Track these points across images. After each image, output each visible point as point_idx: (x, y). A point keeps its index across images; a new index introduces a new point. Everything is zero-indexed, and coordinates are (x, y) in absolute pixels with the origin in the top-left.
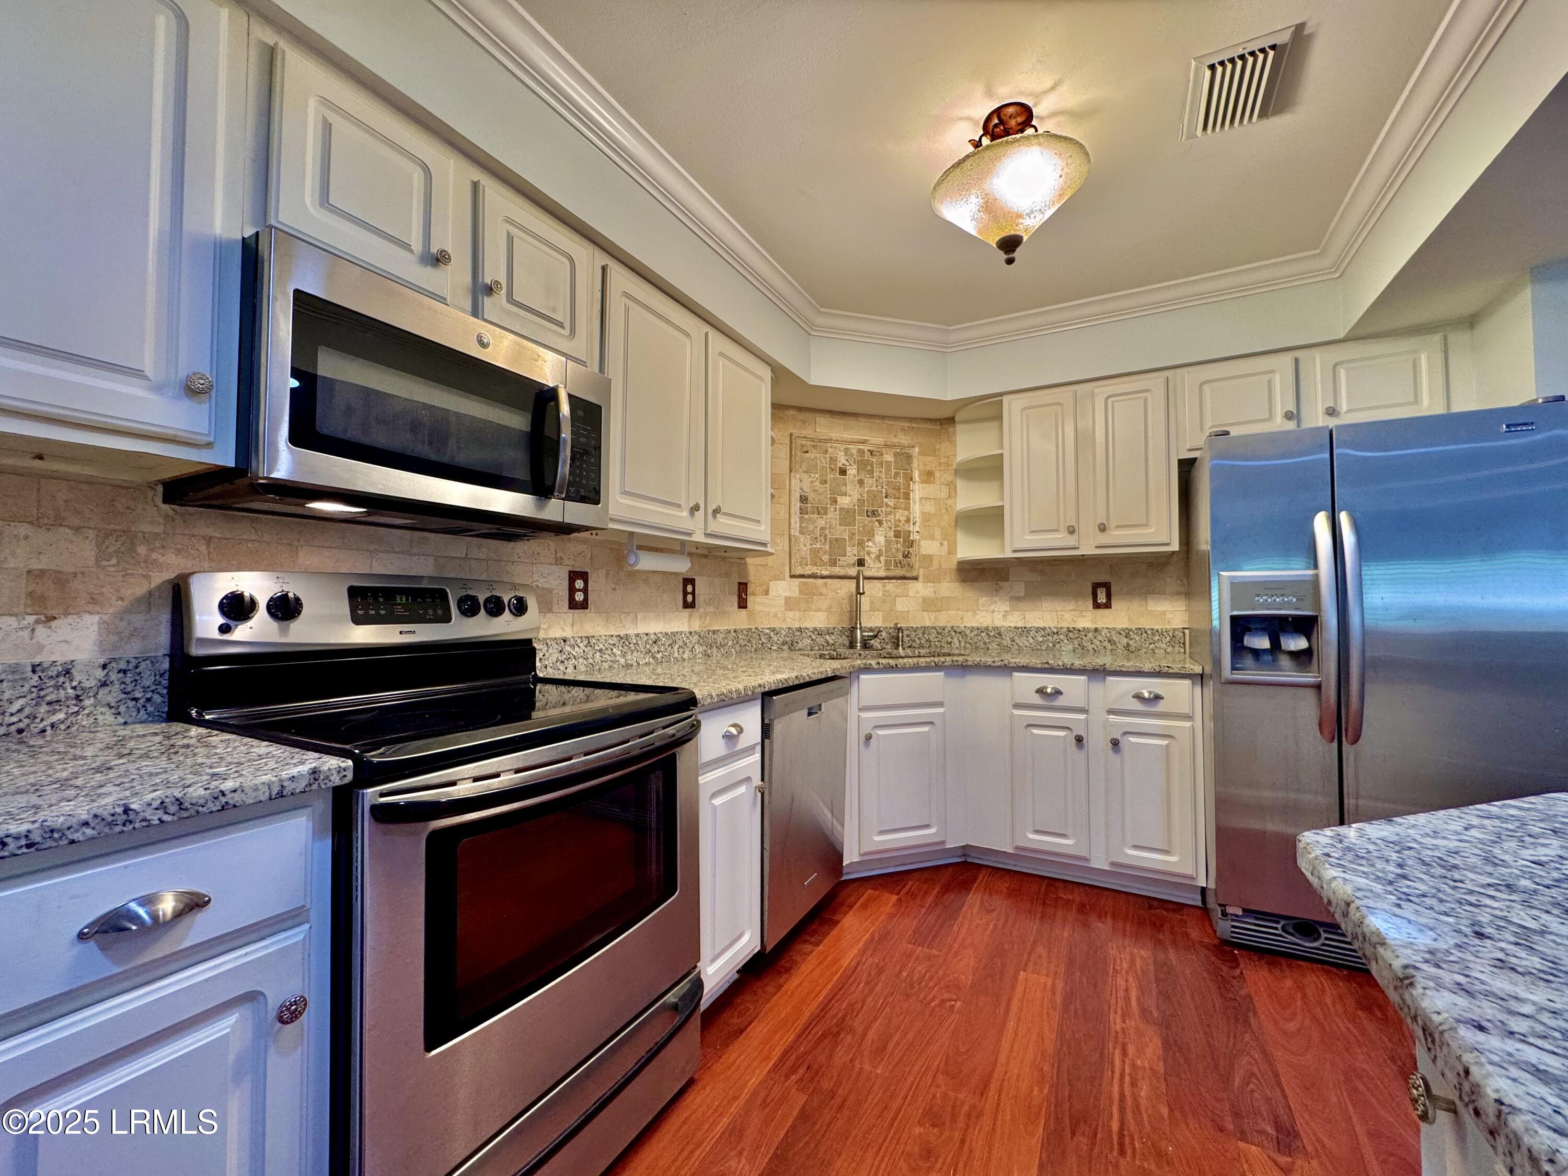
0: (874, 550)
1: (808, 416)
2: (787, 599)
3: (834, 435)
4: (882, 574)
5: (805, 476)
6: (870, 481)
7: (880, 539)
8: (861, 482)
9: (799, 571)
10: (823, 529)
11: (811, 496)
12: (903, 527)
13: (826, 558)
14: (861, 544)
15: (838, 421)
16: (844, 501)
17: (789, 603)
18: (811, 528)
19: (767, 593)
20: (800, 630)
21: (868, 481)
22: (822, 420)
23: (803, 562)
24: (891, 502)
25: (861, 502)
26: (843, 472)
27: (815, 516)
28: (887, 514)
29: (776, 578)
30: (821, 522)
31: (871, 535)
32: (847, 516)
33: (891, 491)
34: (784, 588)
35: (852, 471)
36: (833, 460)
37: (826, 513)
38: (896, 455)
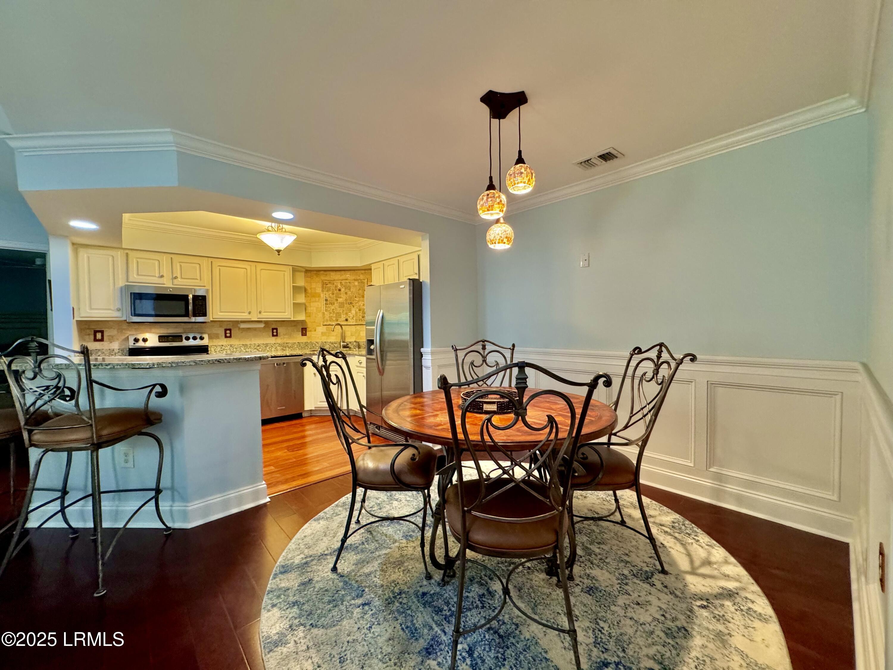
0: (351, 316)
1: (328, 273)
2: (322, 333)
3: (336, 278)
4: (354, 323)
5: (327, 293)
6: (350, 292)
7: (353, 312)
8: (346, 293)
9: (325, 323)
10: (333, 309)
11: (329, 299)
12: (362, 307)
13: (334, 319)
14: (346, 314)
15: (339, 273)
16: (340, 300)
17: (323, 334)
18: (329, 309)
19: (315, 330)
20: (325, 342)
21: (349, 293)
22: (332, 273)
23: (327, 321)
24: (357, 299)
25: (346, 300)
26: (340, 290)
27: (330, 305)
28: (356, 303)
29: (318, 326)
30: (333, 308)
31: (350, 311)
32: (342, 305)
33: (357, 295)
34: (321, 329)
35: (343, 290)
36: (336, 286)
37: (334, 304)
38: (359, 283)
